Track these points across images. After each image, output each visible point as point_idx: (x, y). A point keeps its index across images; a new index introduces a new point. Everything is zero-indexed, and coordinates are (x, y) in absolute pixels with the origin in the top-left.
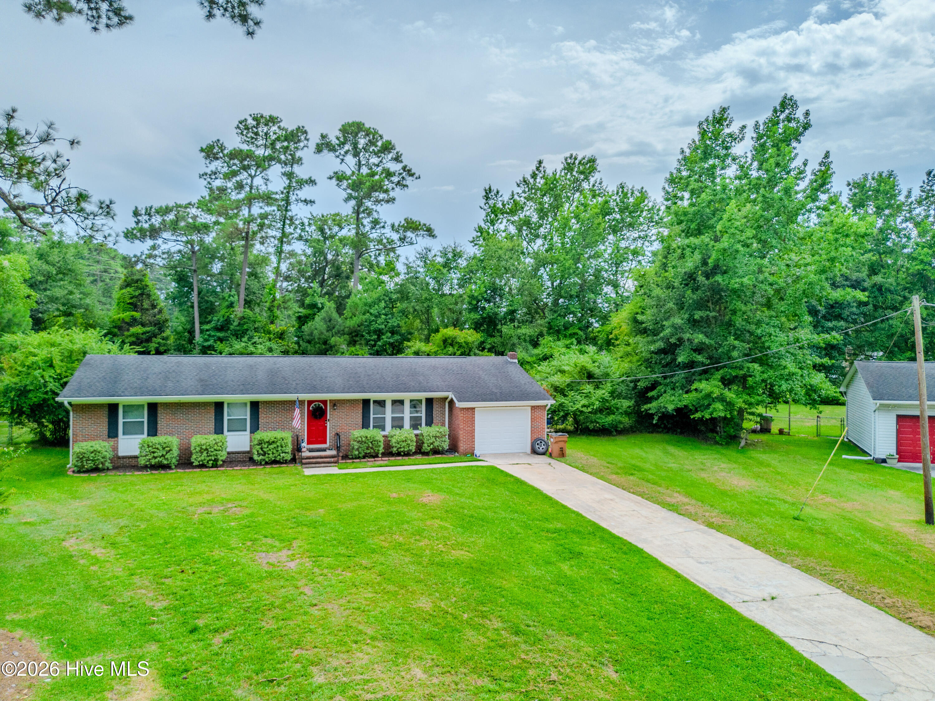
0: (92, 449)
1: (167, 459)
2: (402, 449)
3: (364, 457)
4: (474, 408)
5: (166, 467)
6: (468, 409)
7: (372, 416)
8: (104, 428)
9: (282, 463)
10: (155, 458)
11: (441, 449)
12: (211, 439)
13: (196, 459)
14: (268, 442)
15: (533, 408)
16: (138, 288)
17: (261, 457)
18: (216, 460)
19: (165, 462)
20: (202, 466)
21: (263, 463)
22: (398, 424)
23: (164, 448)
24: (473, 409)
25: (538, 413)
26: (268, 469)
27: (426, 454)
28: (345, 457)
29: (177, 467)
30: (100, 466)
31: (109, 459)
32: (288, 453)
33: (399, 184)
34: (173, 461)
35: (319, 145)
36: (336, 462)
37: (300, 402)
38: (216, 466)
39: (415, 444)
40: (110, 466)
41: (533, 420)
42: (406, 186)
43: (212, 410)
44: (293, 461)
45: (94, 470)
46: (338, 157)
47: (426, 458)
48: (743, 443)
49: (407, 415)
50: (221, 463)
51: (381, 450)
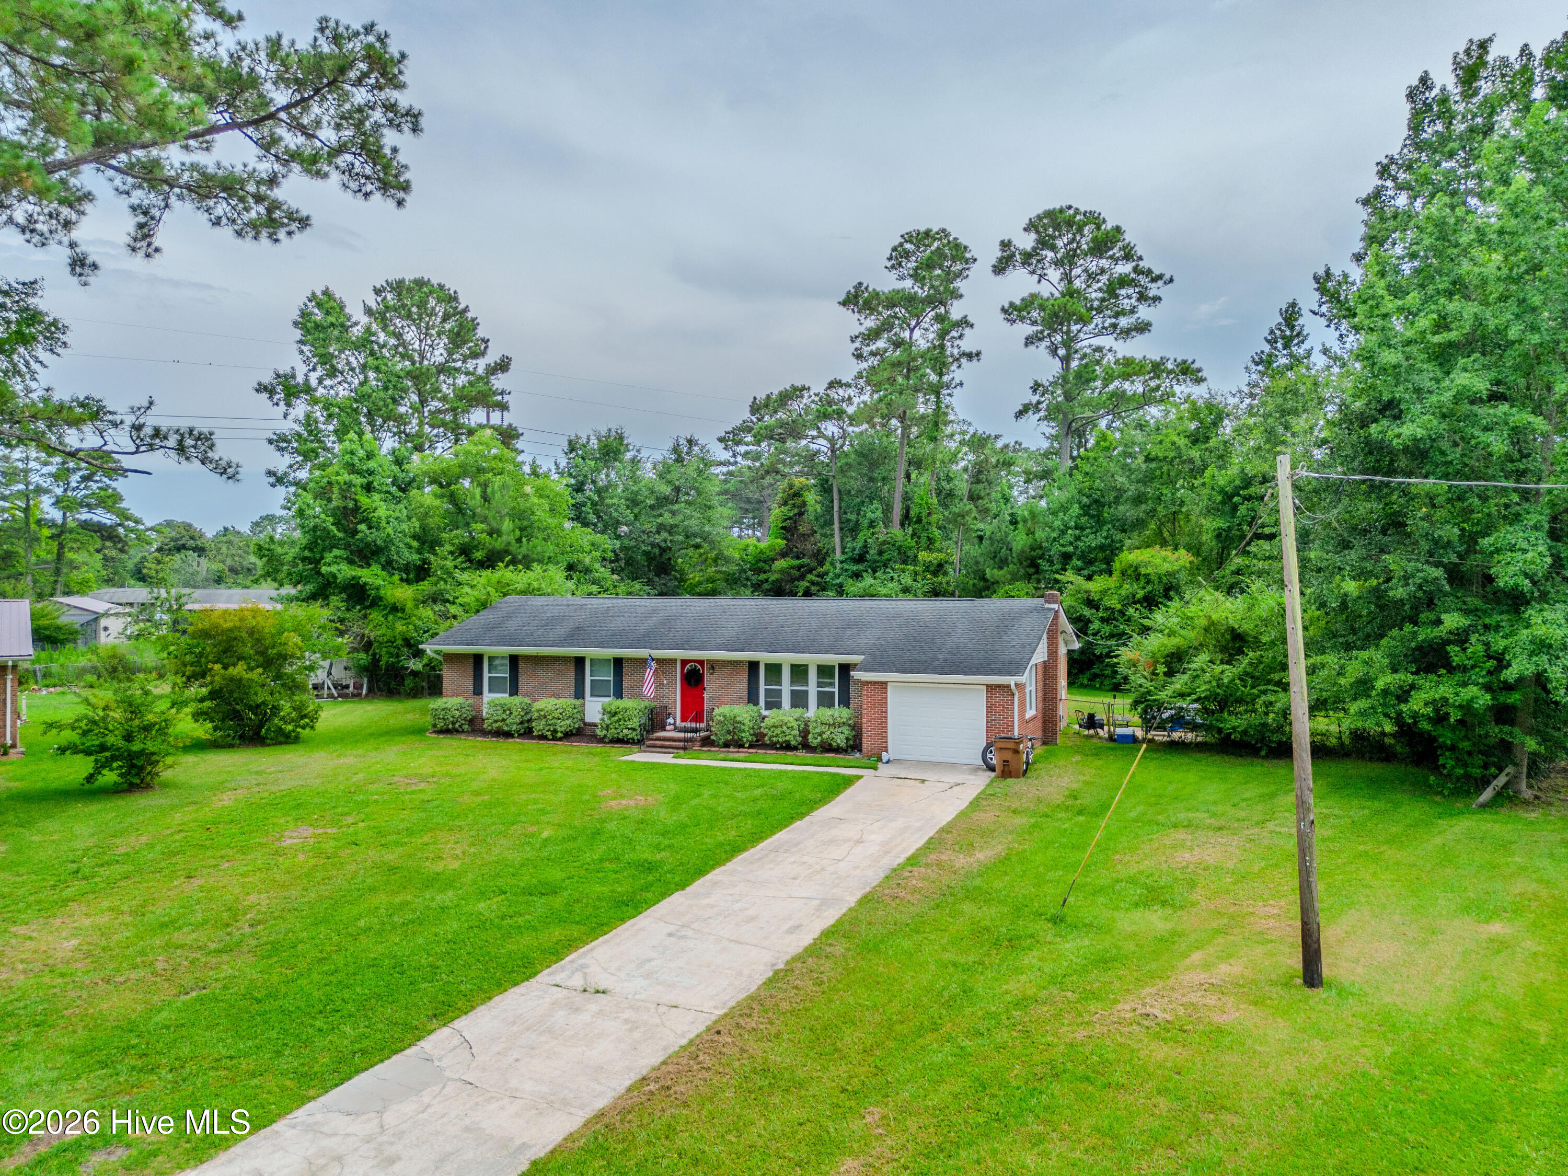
0: (444, 706)
1: (506, 725)
2: (775, 739)
3: (726, 745)
4: (886, 683)
5: (508, 735)
6: (875, 683)
7: (762, 687)
8: (469, 683)
10: (496, 721)
11: (835, 744)
12: (566, 703)
13: (537, 727)
14: (612, 712)
15: (990, 688)
16: (795, 506)
17: (604, 732)
18: (555, 731)
19: (506, 728)
20: (542, 737)
21: (607, 740)
22: (799, 700)
23: (506, 711)
24: (884, 684)
25: (999, 698)
27: (813, 750)
28: (707, 742)
29: (520, 736)
30: (451, 726)
31: (465, 719)
32: (634, 729)
33: (1142, 297)
34: (514, 727)
35: (1000, 260)
36: (685, 749)
37: (672, 662)
38: (554, 739)
39: (796, 732)
40: (466, 727)
41: (989, 709)
42: (1156, 299)
43: (572, 667)
44: (640, 742)
45: (445, 731)
46: (1033, 272)
47: (809, 756)
48: (1487, 795)
49: (812, 688)
50: (559, 735)
51: (746, 737)
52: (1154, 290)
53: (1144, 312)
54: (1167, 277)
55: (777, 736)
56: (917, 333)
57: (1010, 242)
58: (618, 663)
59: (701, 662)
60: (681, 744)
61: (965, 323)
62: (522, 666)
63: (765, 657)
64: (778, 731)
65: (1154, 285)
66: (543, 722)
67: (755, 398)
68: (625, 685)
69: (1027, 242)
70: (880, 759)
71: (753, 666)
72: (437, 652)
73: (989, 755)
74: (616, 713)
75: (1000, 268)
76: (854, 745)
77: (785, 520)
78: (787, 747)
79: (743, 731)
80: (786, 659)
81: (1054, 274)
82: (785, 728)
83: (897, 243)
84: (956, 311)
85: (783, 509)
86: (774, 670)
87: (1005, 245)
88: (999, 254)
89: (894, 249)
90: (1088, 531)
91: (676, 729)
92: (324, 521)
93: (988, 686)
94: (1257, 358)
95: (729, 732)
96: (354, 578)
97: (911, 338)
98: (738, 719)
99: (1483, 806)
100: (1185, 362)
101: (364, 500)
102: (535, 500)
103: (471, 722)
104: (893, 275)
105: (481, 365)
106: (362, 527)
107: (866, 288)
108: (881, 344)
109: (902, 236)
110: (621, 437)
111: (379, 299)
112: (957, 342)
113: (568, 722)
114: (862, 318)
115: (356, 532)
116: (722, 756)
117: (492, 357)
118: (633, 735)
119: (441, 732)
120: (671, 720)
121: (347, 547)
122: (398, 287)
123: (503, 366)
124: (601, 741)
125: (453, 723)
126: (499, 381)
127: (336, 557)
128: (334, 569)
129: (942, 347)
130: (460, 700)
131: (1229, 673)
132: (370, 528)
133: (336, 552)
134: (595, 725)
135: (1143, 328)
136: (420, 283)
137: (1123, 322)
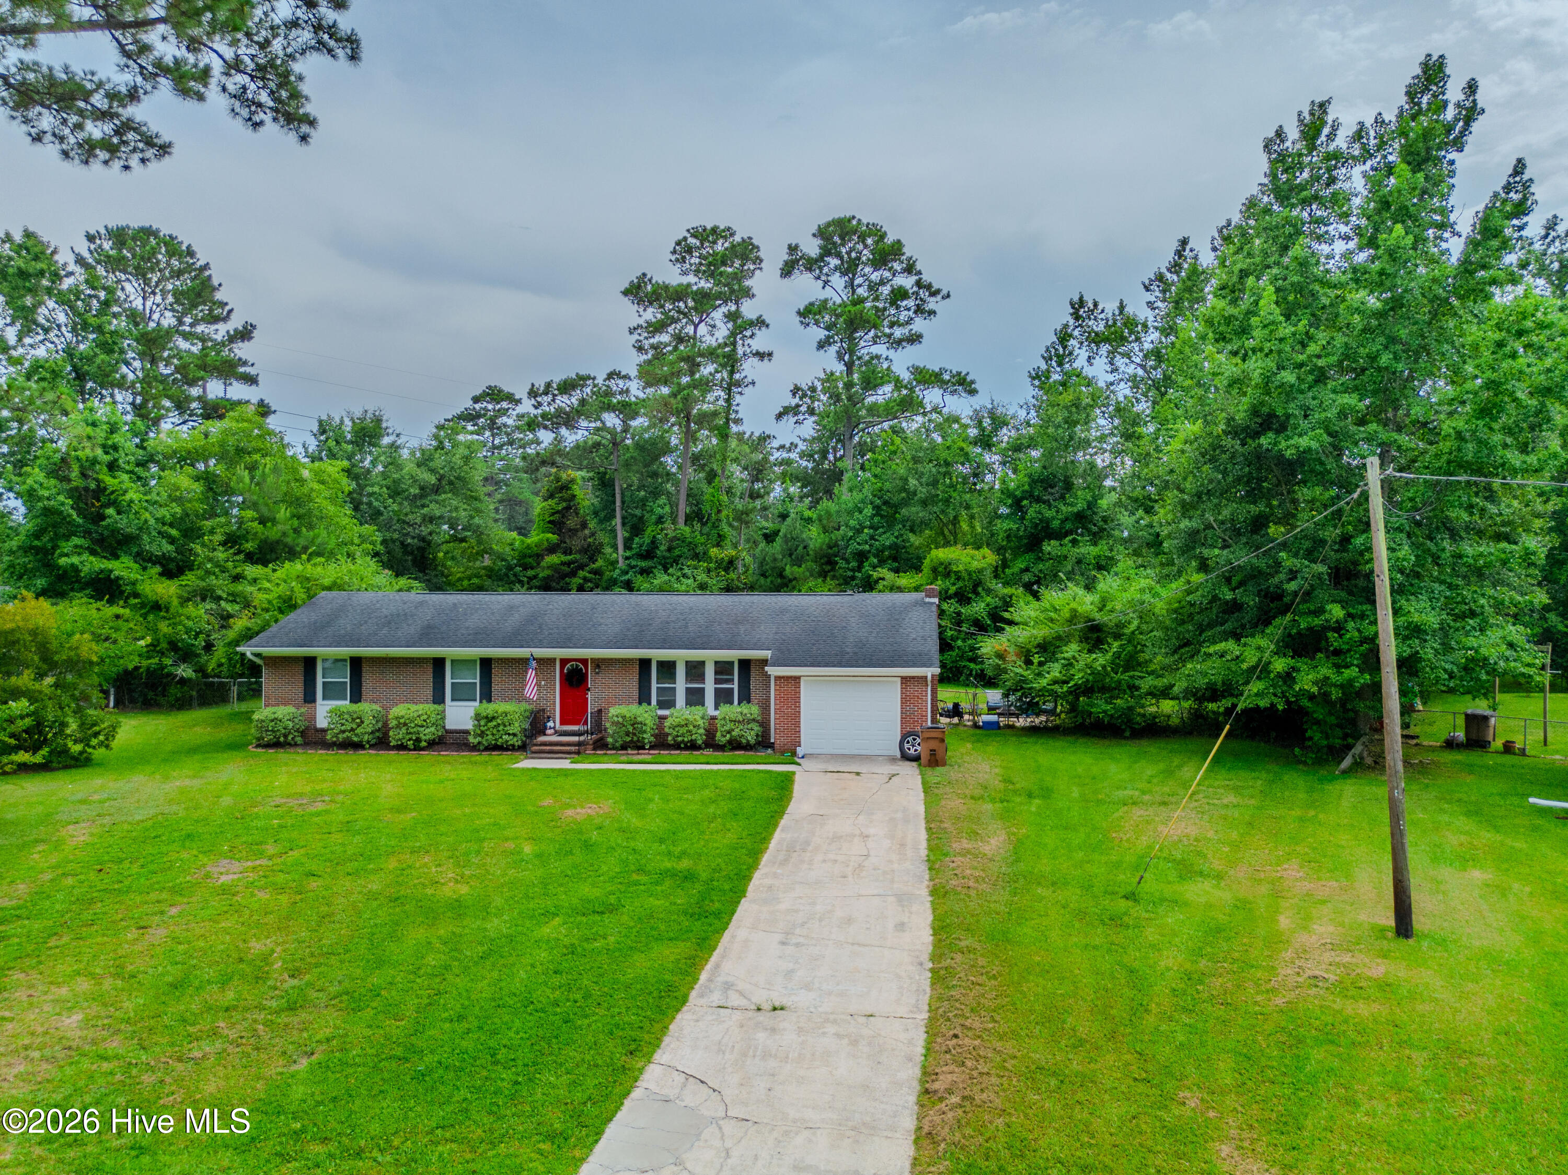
0: (273, 716)
1: (356, 735)
2: (680, 739)
3: (624, 747)
4: (799, 678)
5: (357, 746)
6: (788, 678)
7: (654, 686)
8: (297, 689)
9: (507, 749)
10: (344, 732)
11: (744, 741)
12: (427, 708)
13: (395, 736)
14: (487, 717)
15: (905, 680)
16: (562, 499)
17: (479, 739)
18: (418, 740)
19: (355, 739)
20: (401, 747)
21: (482, 748)
22: (695, 697)
23: (353, 720)
24: (797, 679)
25: (913, 689)
26: (485, 757)
27: (720, 748)
28: (601, 745)
29: (372, 746)
30: (282, 739)
31: (298, 731)
32: (514, 735)
33: (919, 310)
34: (366, 737)
35: (786, 263)
36: (578, 753)
37: (550, 661)
38: (417, 748)
39: (702, 731)
40: (299, 740)
41: (904, 701)
42: (932, 313)
43: (430, 669)
44: (523, 748)
45: (276, 745)
46: (818, 278)
47: (719, 754)
48: (1347, 763)
49: (710, 686)
50: (424, 744)
51: (648, 737)
52: (932, 303)
53: (919, 325)
54: (944, 292)
55: (683, 735)
56: (703, 329)
57: (797, 246)
58: (486, 663)
59: (584, 661)
60: (573, 748)
61: (761, 323)
62: (365, 668)
63: (657, 654)
64: (684, 730)
65: (932, 299)
66: (404, 730)
67: (533, 385)
68: (495, 687)
69: (812, 248)
70: (794, 754)
71: (645, 664)
72: (258, 655)
73: (906, 746)
74: (493, 718)
75: (787, 270)
76: (764, 743)
77: (553, 514)
78: (692, 746)
79: (645, 732)
80: (680, 656)
81: (838, 281)
82: (691, 727)
83: (681, 237)
84: (749, 310)
85: (550, 502)
86: (667, 668)
87: (793, 249)
88: (786, 257)
89: (678, 243)
90: (881, 530)
91: (556, 732)
92: (63, 504)
93: (902, 678)
94: (1033, 373)
95: (627, 734)
96: (102, 571)
97: (695, 332)
98: (639, 719)
99: (1344, 772)
100: (959, 374)
101: (108, 480)
102: (316, 486)
103: (303, 733)
104: (677, 269)
105: (220, 331)
106: (111, 511)
107: (650, 280)
108: (665, 338)
109: (688, 231)
110: (378, 420)
111: (92, 246)
112: (749, 341)
113: (433, 729)
114: (641, 310)
115: (103, 517)
116: (624, 758)
117: (235, 323)
118: (516, 741)
119: (268, 746)
120: (550, 724)
121: (87, 533)
122: (119, 236)
123: (245, 334)
124: (474, 748)
125: (285, 736)
126: (241, 350)
127: (76, 546)
128: (75, 560)
129: (734, 344)
130: (290, 709)
131: (1100, 660)
132: (119, 513)
133: (76, 541)
134: (467, 732)
135: (915, 339)
136: (149, 232)
137: (898, 333)
